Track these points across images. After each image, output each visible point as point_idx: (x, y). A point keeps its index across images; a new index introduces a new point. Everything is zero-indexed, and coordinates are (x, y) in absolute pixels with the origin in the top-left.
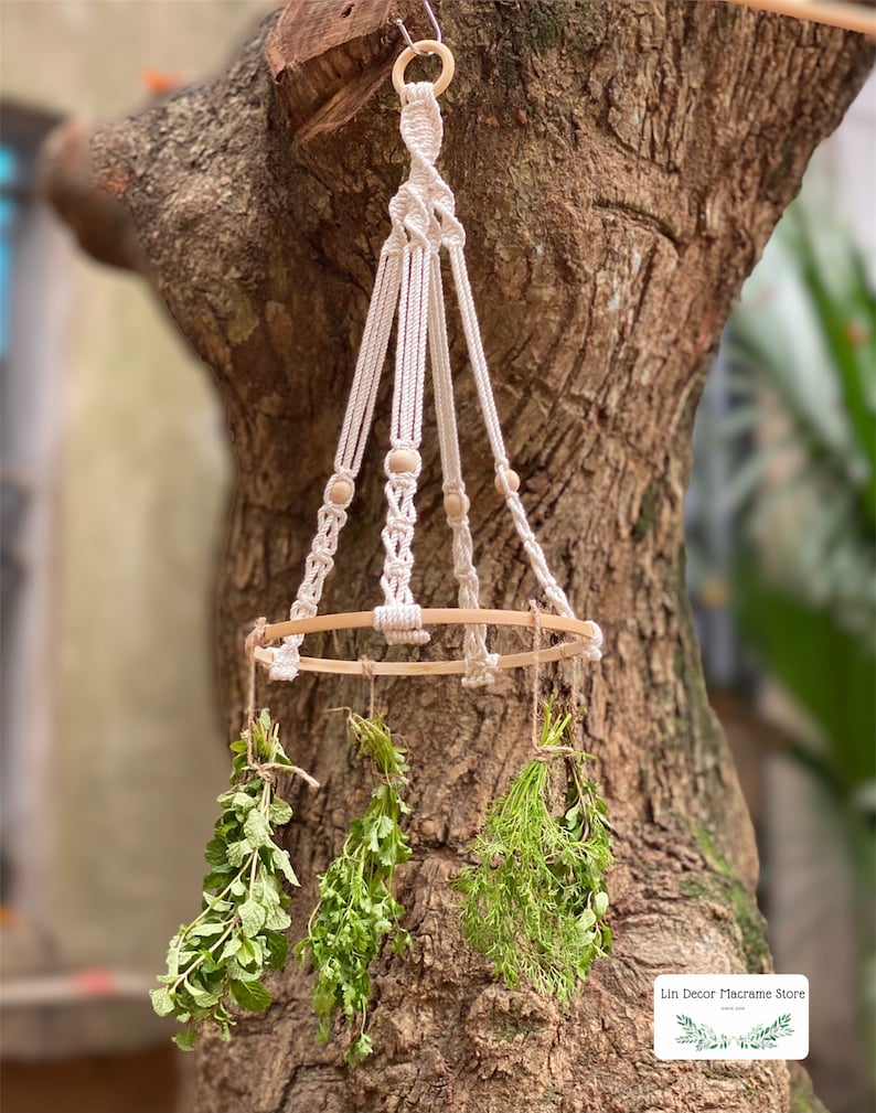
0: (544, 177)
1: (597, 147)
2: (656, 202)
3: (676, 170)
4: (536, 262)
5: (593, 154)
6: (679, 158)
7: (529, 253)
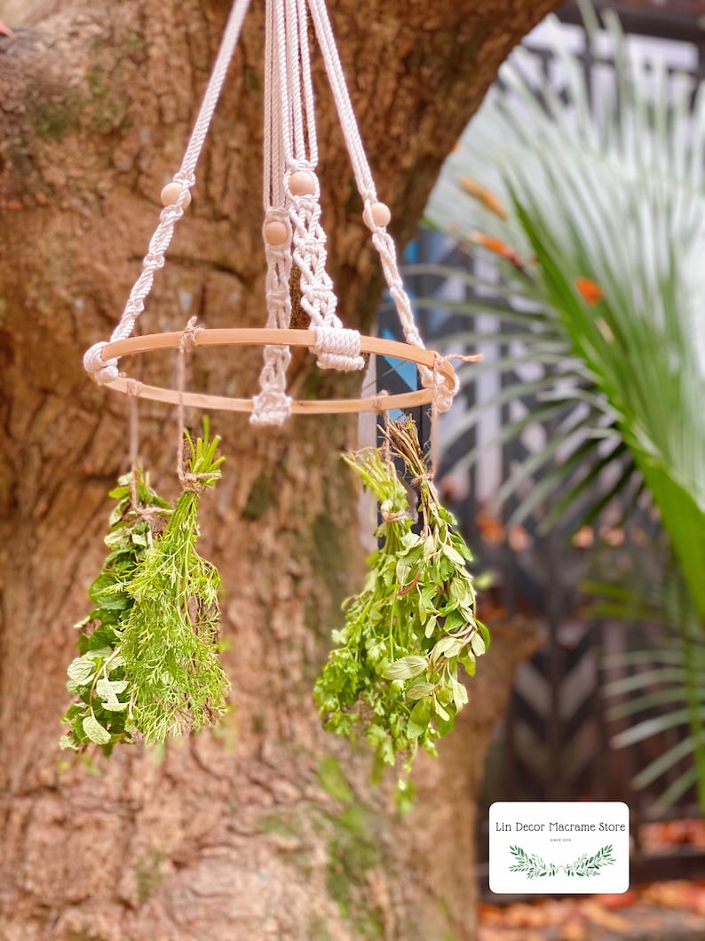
0: (73, 245)
1: (127, 212)
2: (202, 248)
3: (225, 218)
4: (79, 314)
5: (124, 219)
6: (227, 206)
7: (69, 307)
